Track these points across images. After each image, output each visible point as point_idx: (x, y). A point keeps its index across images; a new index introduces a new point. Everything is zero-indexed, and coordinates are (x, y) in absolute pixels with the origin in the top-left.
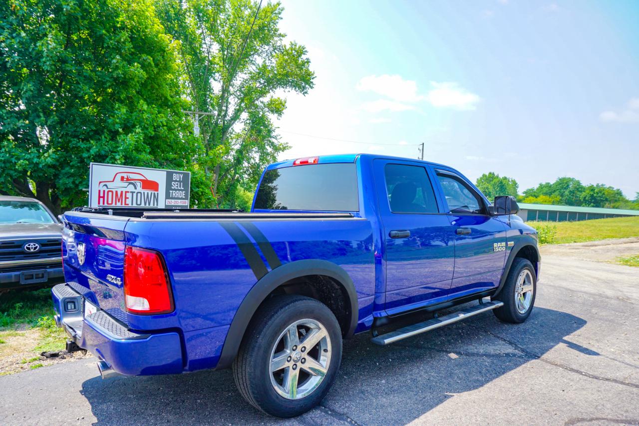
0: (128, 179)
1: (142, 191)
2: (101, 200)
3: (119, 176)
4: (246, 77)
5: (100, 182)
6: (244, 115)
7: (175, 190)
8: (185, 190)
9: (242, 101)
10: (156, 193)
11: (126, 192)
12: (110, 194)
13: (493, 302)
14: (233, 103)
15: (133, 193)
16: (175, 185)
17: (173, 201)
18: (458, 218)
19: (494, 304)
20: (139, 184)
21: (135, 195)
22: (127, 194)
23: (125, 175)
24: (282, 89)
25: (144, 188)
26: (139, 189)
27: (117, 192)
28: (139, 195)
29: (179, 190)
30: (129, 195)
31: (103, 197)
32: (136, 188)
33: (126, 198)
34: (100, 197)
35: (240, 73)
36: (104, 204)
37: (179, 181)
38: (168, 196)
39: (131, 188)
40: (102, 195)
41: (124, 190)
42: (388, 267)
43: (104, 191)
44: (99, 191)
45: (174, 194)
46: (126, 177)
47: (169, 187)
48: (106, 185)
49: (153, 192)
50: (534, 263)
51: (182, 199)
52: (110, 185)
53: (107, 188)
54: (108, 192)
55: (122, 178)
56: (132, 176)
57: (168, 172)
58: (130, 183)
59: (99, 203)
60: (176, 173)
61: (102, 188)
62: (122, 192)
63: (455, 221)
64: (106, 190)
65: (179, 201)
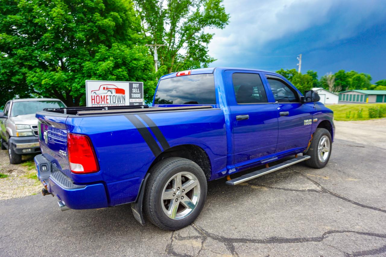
0: (107, 89)
1: (116, 95)
2: (93, 101)
3: (102, 87)
4: (186, 20)
5: (92, 91)
6: (185, 44)
7: (134, 93)
8: (141, 92)
9: (183, 36)
10: (124, 95)
11: (107, 96)
12: (98, 97)
13: (304, 156)
14: (177, 37)
15: (110, 96)
16: (134, 90)
17: (134, 99)
18: (281, 105)
19: (304, 158)
20: (114, 91)
21: (112, 97)
22: (107, 97)
23: (105, 86)
24: (208, 27)
25: (117, 93)
26: (114, 93)
27: (101, 96)
28: (114, 97)
29: (137, 93)
30: (108, 97)
31: (94, 99)
32: (112, 93)
33: (107, 99)
34: (92, 100)
35: (182, 18)
36: (95, 103)
37: (137, 88)
38: (131, 97)
39: (109, 93)
40: (93, 98)
41: (105, 95)
42: (235, 137)
43: (94, 96)
44: (92, 96)
45: (134, 95)
46: (106, 87)
47: (131, 92)
48: (95, 93)
49: (122, 95)
50: (331, 131)
51: (139, 98)
52: (97, 92)
53: (96, 94)
54: (97, 96)
55: (104, 88)
56: (109, 87)
57: (130, 83)
58: (109, 91)
59: (92, 103)
60: (135, 83)
61: (93, 95)
62: (104, 96)
63: (280, 107)
64: (96, 95)
65: (137, 99)
